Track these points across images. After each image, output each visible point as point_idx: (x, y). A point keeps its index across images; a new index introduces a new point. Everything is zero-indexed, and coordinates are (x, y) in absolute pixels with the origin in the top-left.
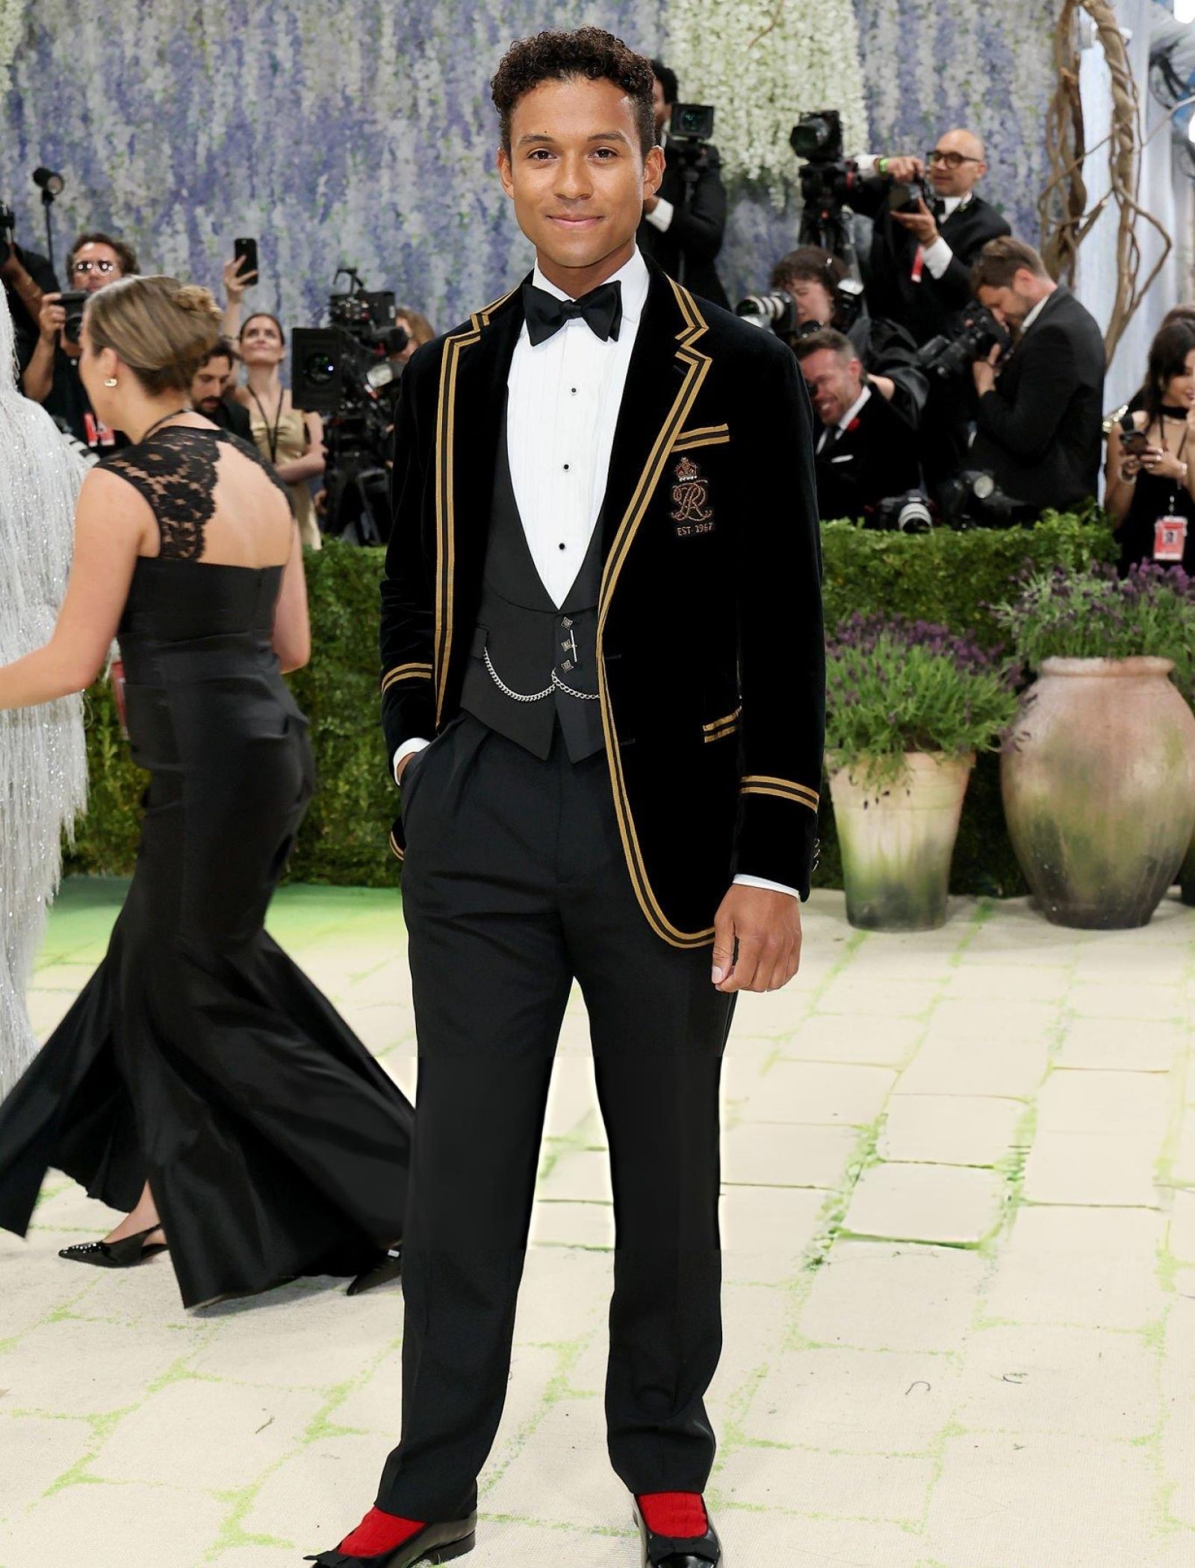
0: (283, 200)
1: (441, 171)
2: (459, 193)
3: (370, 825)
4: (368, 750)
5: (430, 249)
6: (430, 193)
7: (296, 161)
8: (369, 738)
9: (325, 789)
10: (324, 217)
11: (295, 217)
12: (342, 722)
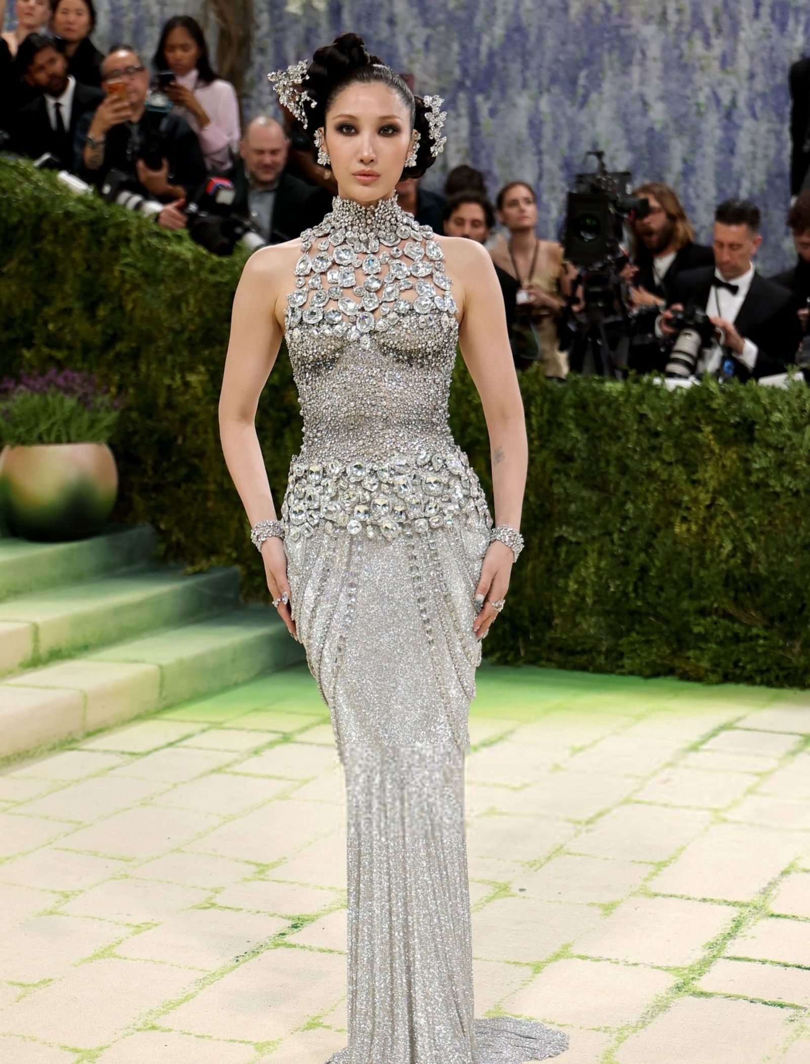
0: (548, 90)
1: (684, 67)
2: (697, 85)
3: (594, 619)
4: (595, 555)
5: (671, 131)
6: (673, 86)
7: (562, 58)
8: (597, 546)
9: (557, 587)
10: (583, 104)
11: (559, 104)
12: (575, 530)
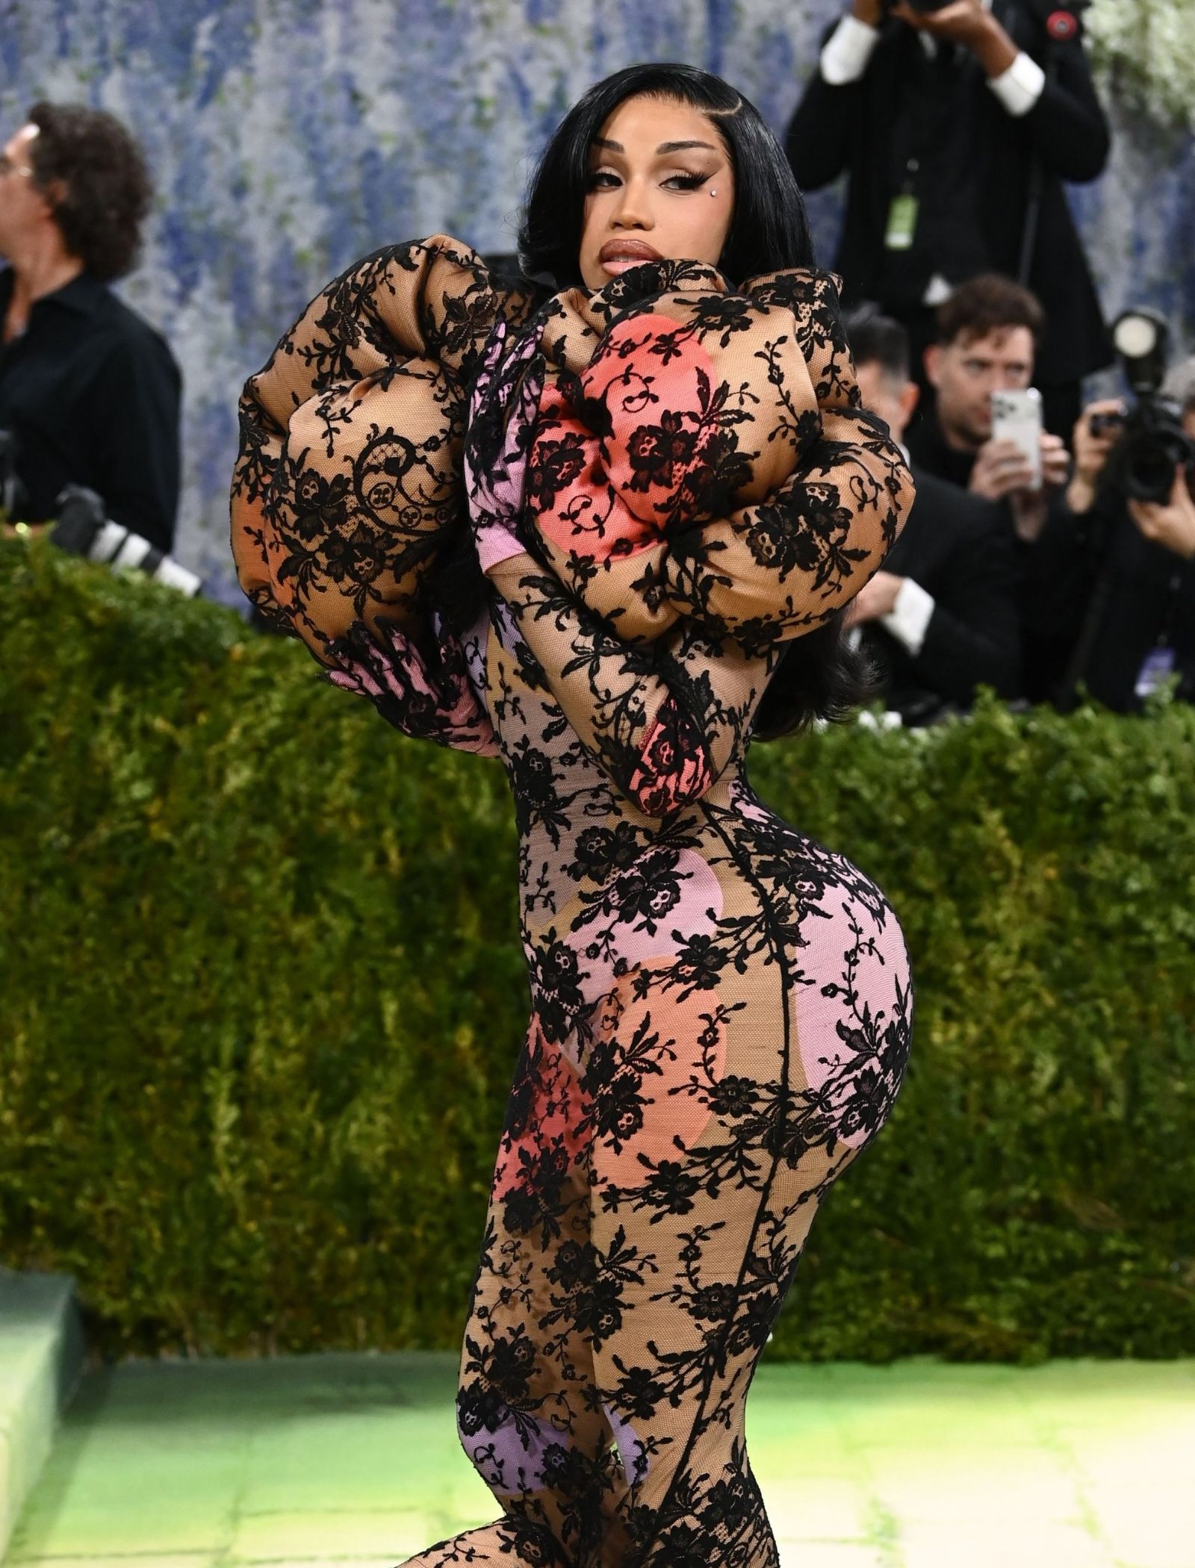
2: (476, 58)
5: (418, 160)
10: (209, 94)
